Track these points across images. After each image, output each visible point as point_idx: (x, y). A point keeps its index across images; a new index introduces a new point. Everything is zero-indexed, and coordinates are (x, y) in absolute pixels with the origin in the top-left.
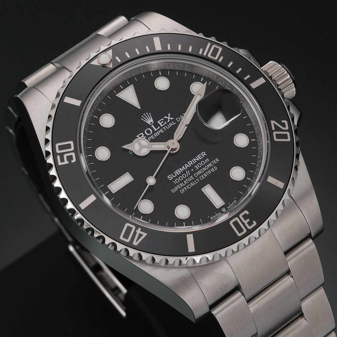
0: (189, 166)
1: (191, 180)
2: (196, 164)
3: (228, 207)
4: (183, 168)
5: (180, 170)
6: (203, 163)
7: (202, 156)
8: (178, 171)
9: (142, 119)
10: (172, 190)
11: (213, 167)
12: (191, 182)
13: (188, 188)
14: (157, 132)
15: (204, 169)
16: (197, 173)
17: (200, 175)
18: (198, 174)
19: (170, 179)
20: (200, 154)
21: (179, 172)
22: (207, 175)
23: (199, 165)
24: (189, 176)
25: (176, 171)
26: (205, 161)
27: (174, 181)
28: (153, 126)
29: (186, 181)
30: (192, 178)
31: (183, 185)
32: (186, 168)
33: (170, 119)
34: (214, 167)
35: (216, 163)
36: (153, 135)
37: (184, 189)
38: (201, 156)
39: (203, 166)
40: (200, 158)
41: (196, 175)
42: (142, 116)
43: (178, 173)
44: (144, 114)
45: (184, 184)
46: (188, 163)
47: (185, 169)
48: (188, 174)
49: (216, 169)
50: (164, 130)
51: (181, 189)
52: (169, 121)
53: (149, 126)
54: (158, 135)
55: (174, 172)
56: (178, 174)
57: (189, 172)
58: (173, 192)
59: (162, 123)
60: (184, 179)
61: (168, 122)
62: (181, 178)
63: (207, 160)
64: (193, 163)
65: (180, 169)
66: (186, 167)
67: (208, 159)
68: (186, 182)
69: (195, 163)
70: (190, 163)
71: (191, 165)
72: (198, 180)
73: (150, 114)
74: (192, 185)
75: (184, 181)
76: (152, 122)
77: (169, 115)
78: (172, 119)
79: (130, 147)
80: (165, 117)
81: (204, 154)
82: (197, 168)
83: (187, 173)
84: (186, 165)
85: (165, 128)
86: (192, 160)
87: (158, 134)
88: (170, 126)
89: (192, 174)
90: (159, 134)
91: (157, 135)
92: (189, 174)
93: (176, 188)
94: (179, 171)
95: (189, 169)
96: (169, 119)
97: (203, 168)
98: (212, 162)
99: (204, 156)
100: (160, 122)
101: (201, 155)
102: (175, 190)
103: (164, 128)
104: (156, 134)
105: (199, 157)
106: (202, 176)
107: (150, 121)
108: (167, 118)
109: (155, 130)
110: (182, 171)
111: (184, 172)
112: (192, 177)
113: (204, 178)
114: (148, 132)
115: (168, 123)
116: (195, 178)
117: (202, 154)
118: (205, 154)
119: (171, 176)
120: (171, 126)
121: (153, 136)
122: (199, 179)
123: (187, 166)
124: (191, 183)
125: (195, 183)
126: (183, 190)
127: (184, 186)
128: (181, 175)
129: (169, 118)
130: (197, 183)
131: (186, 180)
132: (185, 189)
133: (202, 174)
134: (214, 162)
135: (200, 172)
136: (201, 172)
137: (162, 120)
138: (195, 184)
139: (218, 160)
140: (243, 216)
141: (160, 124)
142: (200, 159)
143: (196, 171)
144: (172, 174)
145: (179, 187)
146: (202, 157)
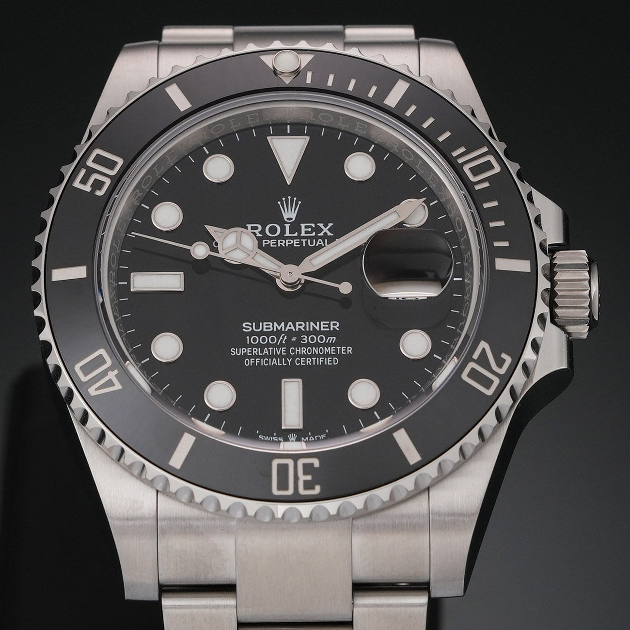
0: (294, 330)
1: (278, 354)
2: (308, 333)
3: (302, 438)
4: (281, 326)
5: (273, 326)
6: (321, 339)
7: (329, 327)
8: (269, 325)
9: (279, 203)
10: (233, 350)
11: (333, 356)
12: (276, 356)
13: (263, 362)
14: (287, 241)
15: (316, 351)
16: (298, 349)
17: (301, 356)
18: (298, 352)
19: (244, 330)
20: (328, 322)
21: (270, 328)
22: (312, 362)
23: (312, 339)
24: (282, 345)
25: (265, 323)
26: (329, 338)
27: (248, 337)
28: (287, 226)
29: (269, 350)
30: (283, 351)
31: (258, 352)
32: (286, 330)
33: (325, 233)
34: (334, 358)
35: (343, 353)
36: (275, 240)
37: (255, 361)
38: (327, 326)
39: (317, 345)
40: (324, 328)
41: (293, 351)
42: (284, 199)
43: (266, 328)
44: (289, 197)
45: (262, 352)
46: (297, 323)
47: (283, 330)
48: (282, 341)
49: (334, 364)
50: (301, 243)
51: (250, 357)
52: (321, 234)
53: (282, 223)
54: (284, 246)
55: (261, 323)
56: (265, 330)
57: (285, 338)
58: (233, 353)
59: (307, 230)
60: (268, 345)
61: (318, 235)
62: (264, 340)
63: (333, 339)
64: (305, 328)
65: (275, 323)
66: (288, 327)
67: (335, 338)
68: (267, 352)
69: (308, 330)
70: (300, 326)
71: (297, 330)
72: (289, 361)
73: (300, 202)
74: (273, 363)
75: (266, 349)
76: (292, 219)
77: (330, 225)
78: (329, 234)
79: (220, 234)
80: (321, 225)
81: (335, 325)
82: (305, 341)
83: (281, 338)
84: (290, 323)
85: (306, 242)
86: (307, 323)
87: (285, 244)
88: (318, 243)
89: (289, 344)
90: (287, 246)
91: (282, 244)
92: (284, 342)
93: (243, 351)
94: (271, 326)
95: (290, 333)
96: (323, 232)
97: (314, 348)
98: (339, 348)
99: (332, 329)
100: (306, 227)
101: (329, 325)
102: (238, 353)
103: (304, 241)
104: (281, 242)
105: (322, 326)
106: (302, 359)
107: (290, 214)
108: (323, 227)
109: (287, 234)
110: (275, 330)
111: (278, 333)
112: (284, 349)
113: (302, 364)
114: (273, 230)
115: (317, 238)
116: (288, 356)
117: (332, 323)
118: (336, 327)
119: (250, 324)
120: (317, 245)
121: (275, 243)
122: (293, 362)
123: (290, 326)
124: (274, 359)
125: (281, 362)
126: (252, 362)
127: (258, 356)
128: (268, 334)
129: (325, 230)
130: (284, 364)
131: (271, 349)
132: (257, 362)
133: (306, 356)
134: (341, 349)
135: (303, 350)
136: (306, 352)
137: (311, 227)
138: (279, 364)
139: (350, 350)
140: (305, 465)
141: (303, 230)
142: (322, 329)
143: (298, 344)
144: (254, 323)
145: (248, 351)
146: (328, 329)
